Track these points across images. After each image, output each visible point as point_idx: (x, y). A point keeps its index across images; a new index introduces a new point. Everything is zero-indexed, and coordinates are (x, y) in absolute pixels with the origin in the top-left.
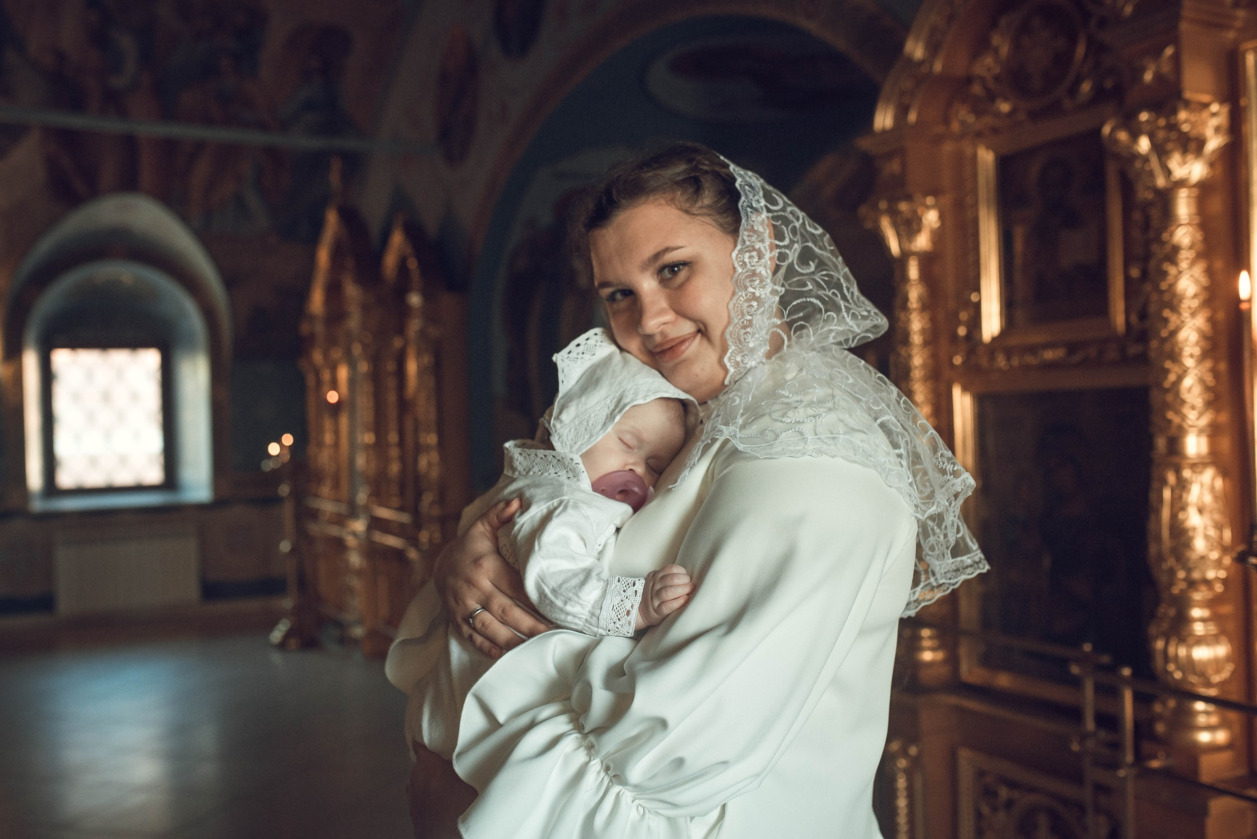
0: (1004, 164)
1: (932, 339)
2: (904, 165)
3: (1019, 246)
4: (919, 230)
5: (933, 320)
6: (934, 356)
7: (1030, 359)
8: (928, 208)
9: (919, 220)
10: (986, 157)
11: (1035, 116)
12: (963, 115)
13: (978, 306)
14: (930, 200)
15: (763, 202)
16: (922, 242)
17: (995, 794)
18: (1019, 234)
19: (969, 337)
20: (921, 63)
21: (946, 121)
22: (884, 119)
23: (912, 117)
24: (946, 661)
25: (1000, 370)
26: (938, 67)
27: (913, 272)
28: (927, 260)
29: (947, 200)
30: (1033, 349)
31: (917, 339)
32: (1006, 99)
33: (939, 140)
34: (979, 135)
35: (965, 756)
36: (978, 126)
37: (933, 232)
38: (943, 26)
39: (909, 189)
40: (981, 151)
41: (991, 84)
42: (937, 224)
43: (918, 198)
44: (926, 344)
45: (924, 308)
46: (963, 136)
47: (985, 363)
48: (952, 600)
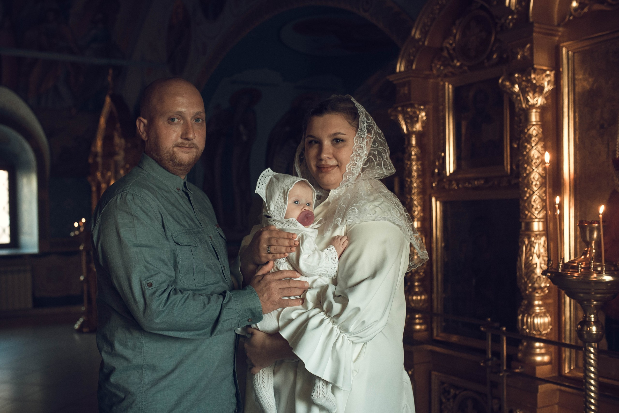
0: (457, 91)
1: (422, 174)
2: (409, 89)
4: (417, 121)
5: (422, 165)
6: (423, 182)
7: (467, 184)
8: (421, 110)
9: (417, 117)
10: (449, 88)
11: (471, 68)
12: (438, 66)
13: (444, 158)
14: (422, 107)
15: (365, 119)
16: (418, 127)
17: (449, 392)
18: (464, 124)
19: (439, 173)
20: (419, 40)
21: (431, 70)
22: (400, 67)
23: (414, 67)
24: (426, 330)
25: (454, 190)
26: (426, 43)
27: (414, 142)
28: (420, 136)
29: (430, 107)
30: (469, 180)
31: (415, 174)
32: (458, 61)
33: (427, 77)
34: (446, 76)
35: (434, 374)
36: (445, 72)
37: (423, 122)
38: (429, 23)
39: (412, 102)
40: (447, 84)
41: (451, 52)
42: (425, 118)
43: (416, 106)
44: (419, 176)
45: (418, 159)
46: (438, 76)
47: (447, 186)
48: (430, 300)
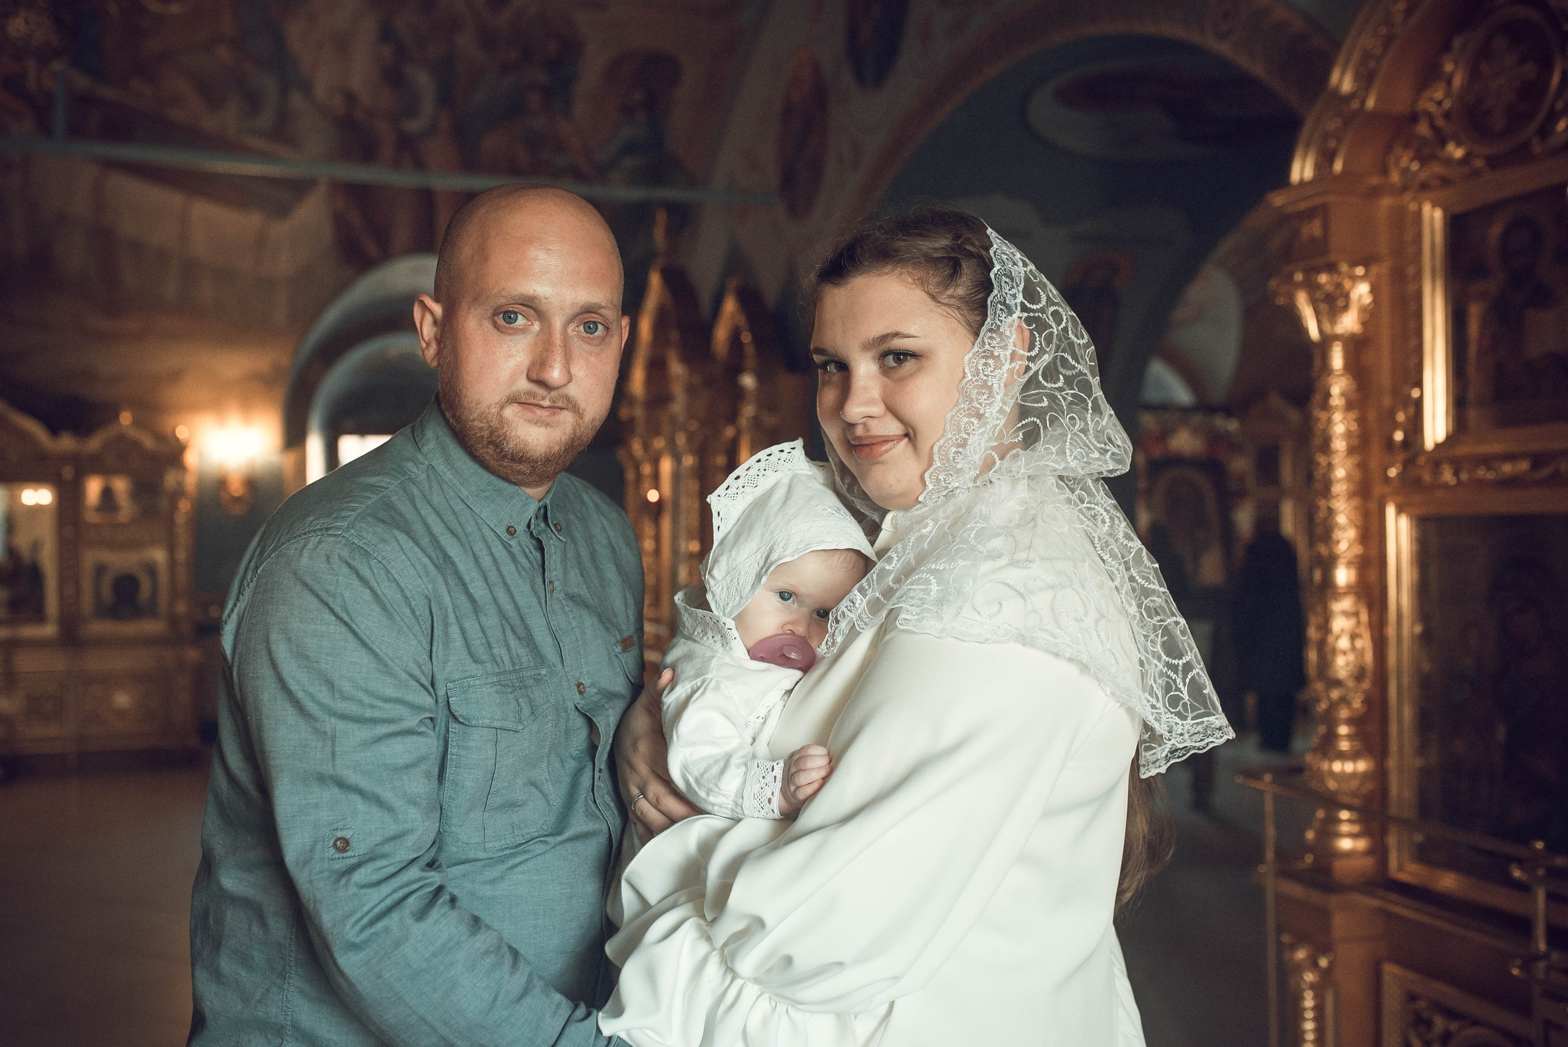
0: (1456, 225)
1: (1360, 445)
2: (1326, 227)
3: (1474, 328)
4: (1346, 308)
5: (1361, 421)
6: (1363, 466)
7: (1481, 473)
8: (1354, 279)
9: (1347, 296)
10: (1433, 217)
11: (1494, 163)
12: (1405, 161)
13: (1419, 404)
14: (1360, 271)
15: (1020, 298)
16: (1349, 322)
17: (1430, 1024)
18: (1475, 312)
19: (1405, 443)
20: (1351, 96)
21: (1385, 171)
22: (1302, 169)
23: (1338, 166)
24: (1369, 852)
25: (1446, 486)
26: (1370, 103)
27: (1337, 360)
28: (1356, 346)
29: (1382, 269)
30: (1487, 461)
31: (1339, 445)
32: (1459, 144)
33: (1375, 193)
34: (1424, 187)
35: (1391, 973)
36: (1423, 176)
37: (1363, 310)
38: (1378, 51)
39: (1332, 257)
40: (1427, 208)
41: (1440, 122)
42: (1368, 300)
43: (1344, 268)
44: (1351, 451)
45: (1349, 406)
46: (1404, 189)
47: (1427, 477)
48: (1380, 775)
